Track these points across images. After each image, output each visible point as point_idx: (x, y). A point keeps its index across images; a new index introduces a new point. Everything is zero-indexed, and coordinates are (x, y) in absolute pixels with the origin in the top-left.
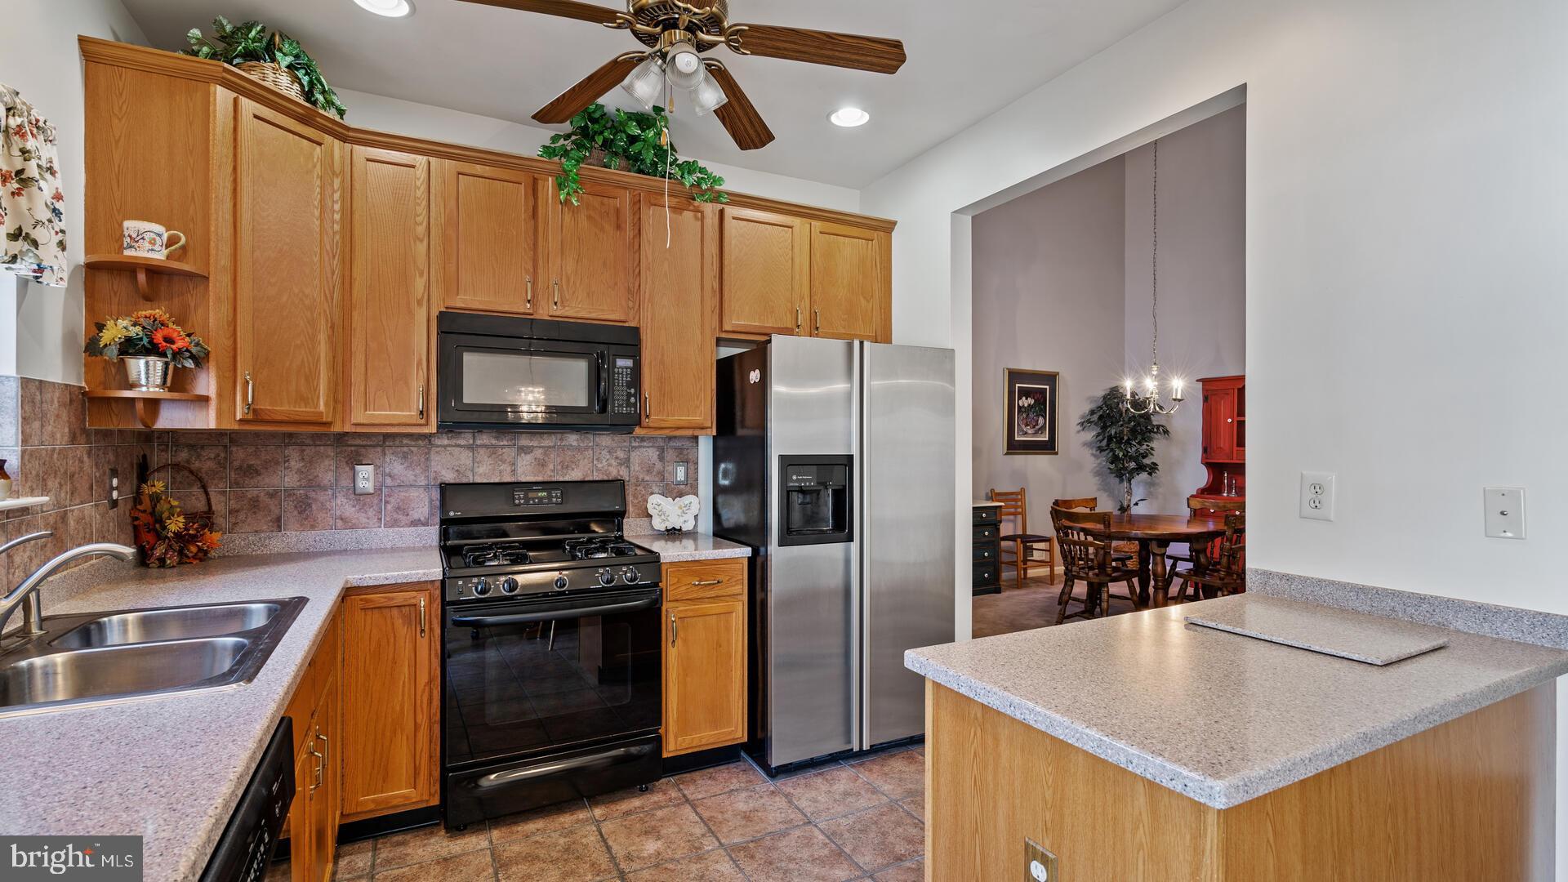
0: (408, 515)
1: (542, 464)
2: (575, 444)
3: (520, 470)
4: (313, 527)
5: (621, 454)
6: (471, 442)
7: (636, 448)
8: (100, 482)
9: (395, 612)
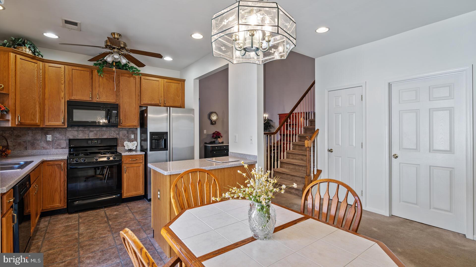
0: (60, 146)
1: (96, 134)
2: (105, 130)
3: (90, 136)
4: (35, 149)
5: (117, 132)
6: (77, 129)
7: (121, 131)
9: (55, 166)
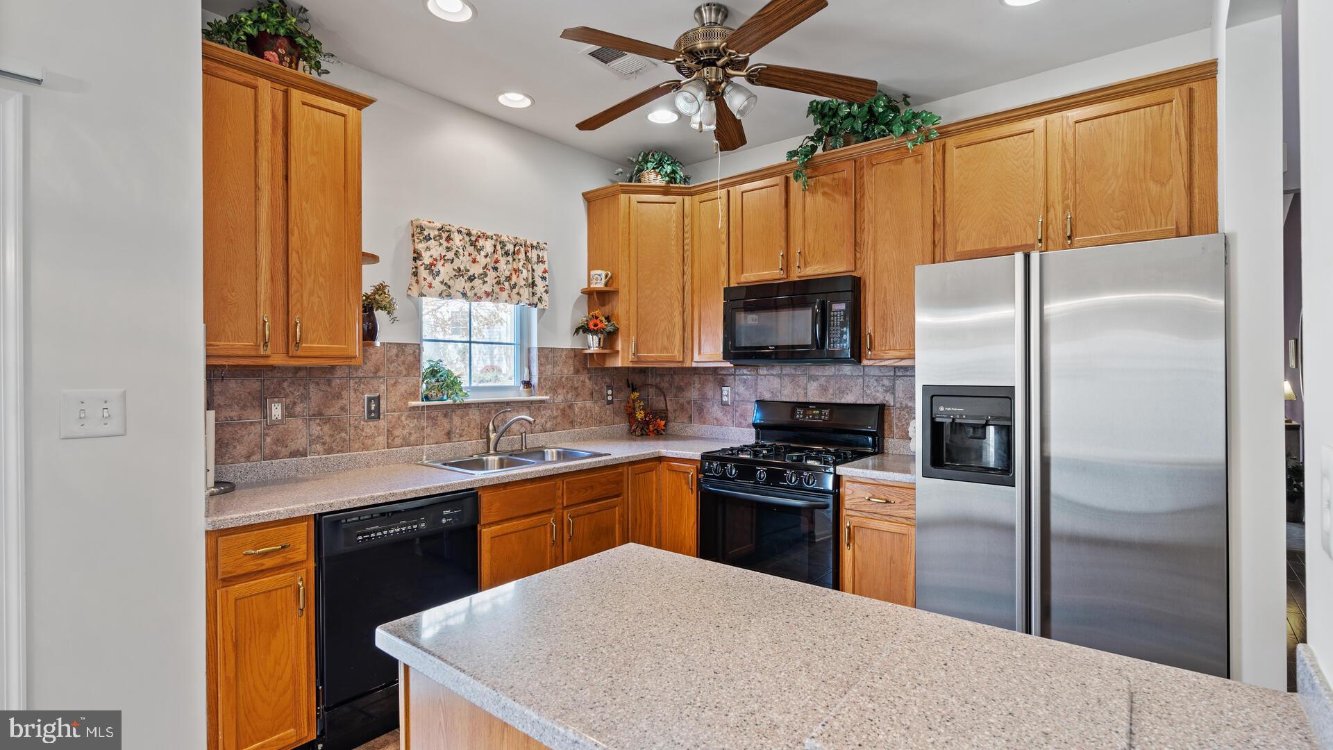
0: (746, 420)
1: (825, 389)
3: (810, 394)
4: (704, 423)
5: (886, 382)
7: (900, 376)
8: (600, 392)
